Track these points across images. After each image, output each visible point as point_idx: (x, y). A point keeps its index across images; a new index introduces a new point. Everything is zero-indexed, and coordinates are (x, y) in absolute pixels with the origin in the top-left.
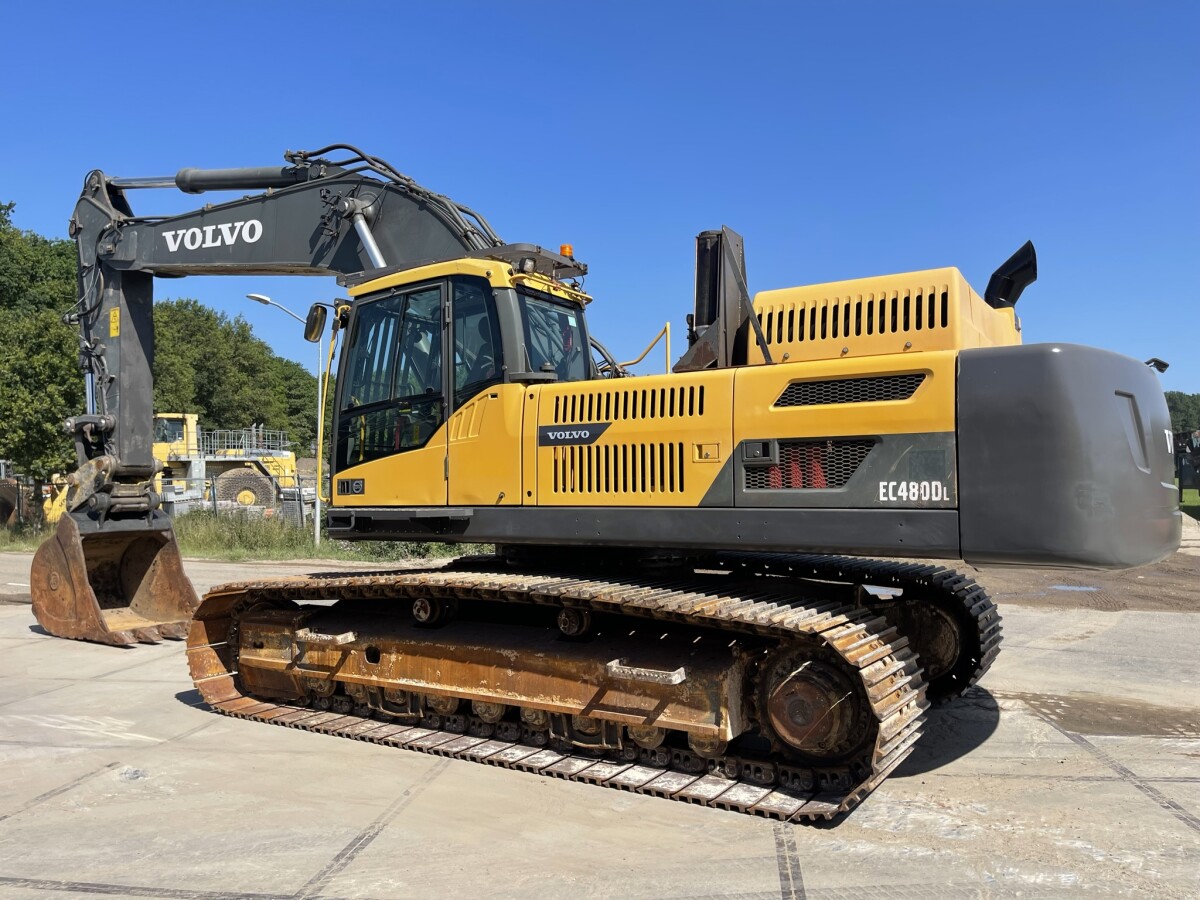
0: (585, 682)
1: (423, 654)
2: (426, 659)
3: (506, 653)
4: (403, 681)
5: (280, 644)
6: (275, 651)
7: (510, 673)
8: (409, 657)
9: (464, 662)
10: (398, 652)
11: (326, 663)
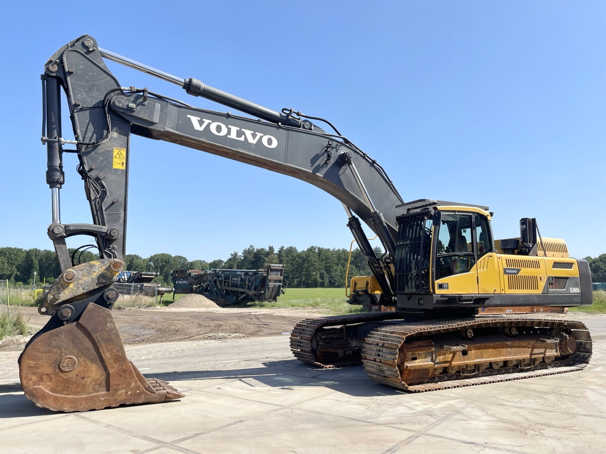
0: (529, 348)
1: (483, 349)
2: (484, 350)
3: (508, 343)
4: (477, 360)
5: (426, 356)
6: (423, 360)
7: (509, 349)
8: (478, 351)
9: (496, 349)
10: (474, 349)
11: (446, 360)
